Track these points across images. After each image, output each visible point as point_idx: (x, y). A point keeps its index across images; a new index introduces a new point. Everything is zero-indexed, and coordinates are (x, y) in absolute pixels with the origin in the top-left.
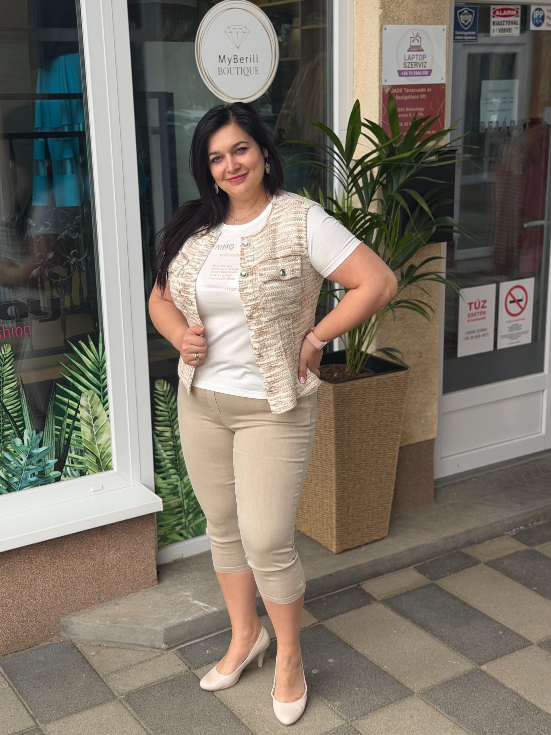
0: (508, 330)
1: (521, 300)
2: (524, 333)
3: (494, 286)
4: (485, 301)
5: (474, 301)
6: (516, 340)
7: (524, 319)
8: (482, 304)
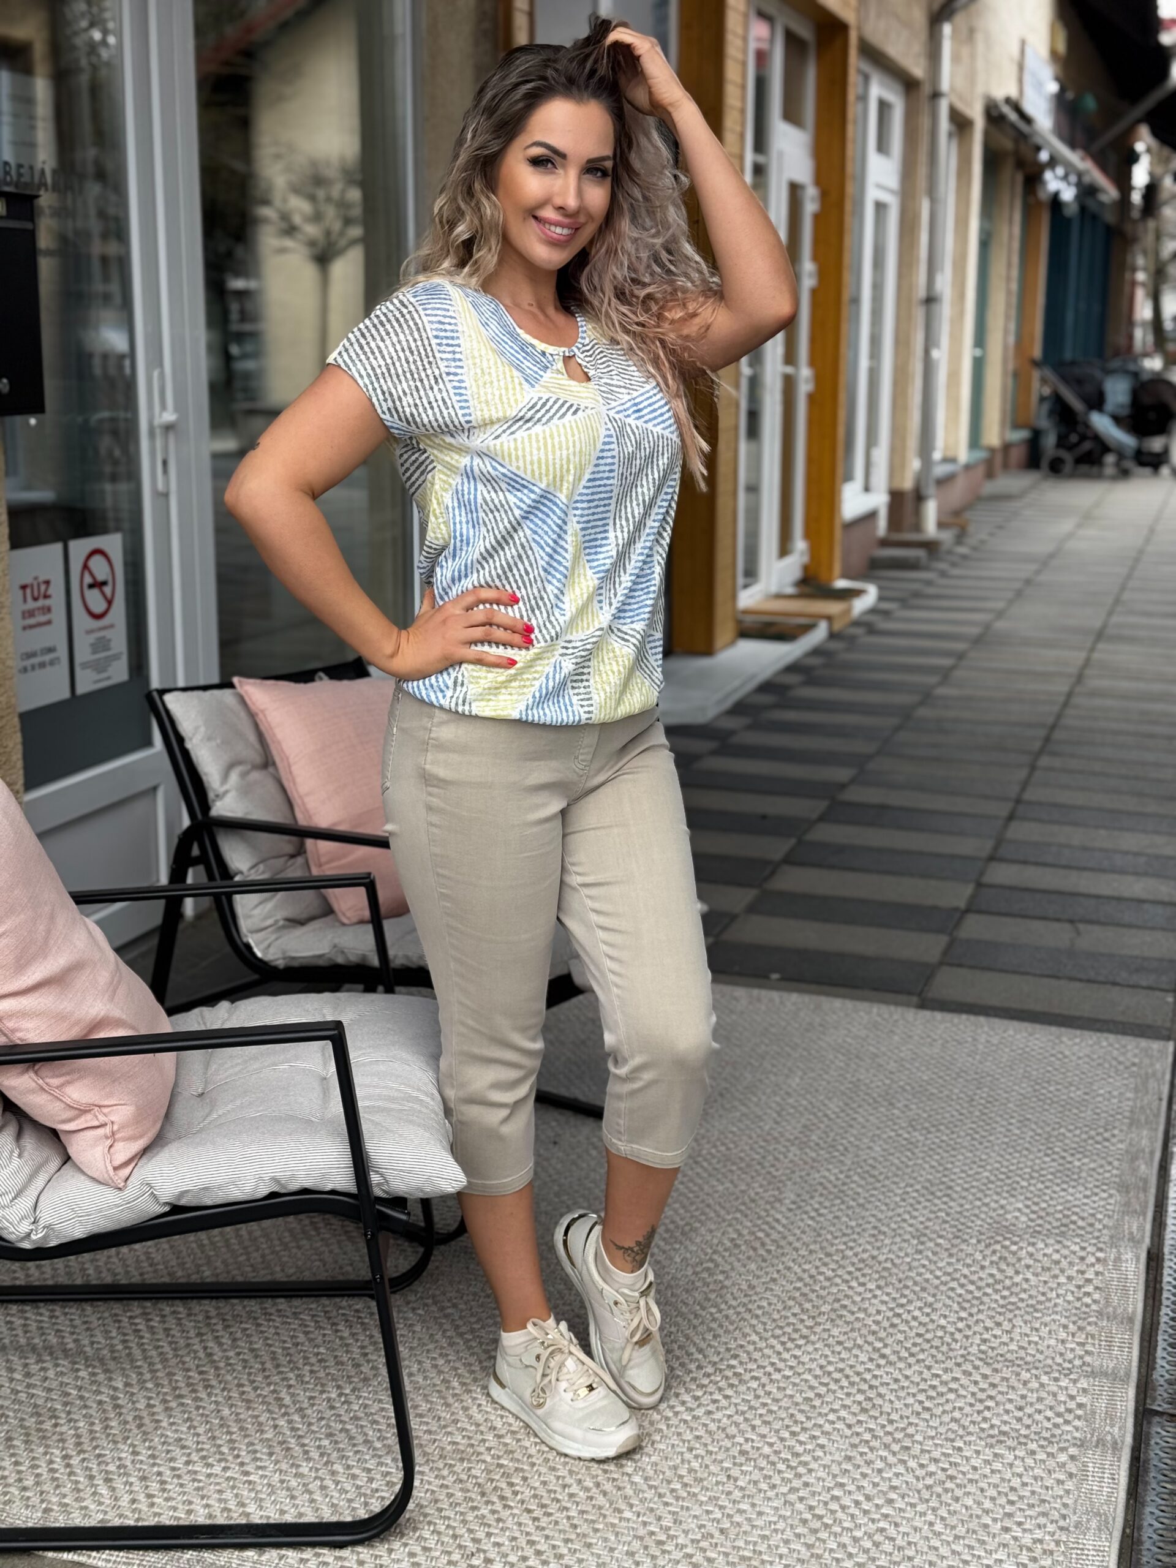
0: (89, 650)
1: (104, 583)
2: (116, 657)
3: (58, 547)
4: (47, 583)
5: (27, 581)
6: (104, 675)
7: (112, 626)
8: (43, 588)
